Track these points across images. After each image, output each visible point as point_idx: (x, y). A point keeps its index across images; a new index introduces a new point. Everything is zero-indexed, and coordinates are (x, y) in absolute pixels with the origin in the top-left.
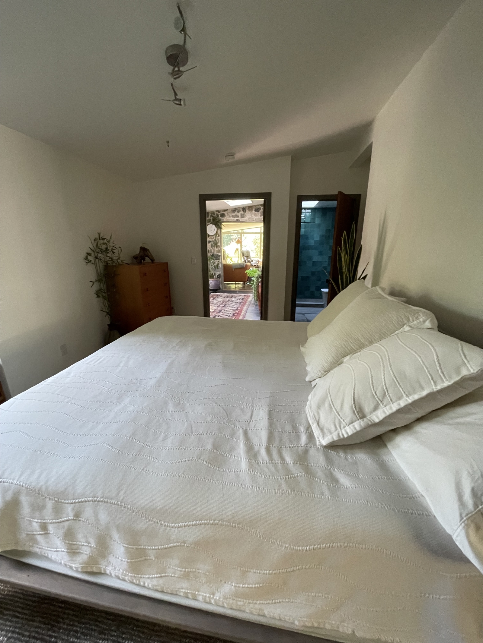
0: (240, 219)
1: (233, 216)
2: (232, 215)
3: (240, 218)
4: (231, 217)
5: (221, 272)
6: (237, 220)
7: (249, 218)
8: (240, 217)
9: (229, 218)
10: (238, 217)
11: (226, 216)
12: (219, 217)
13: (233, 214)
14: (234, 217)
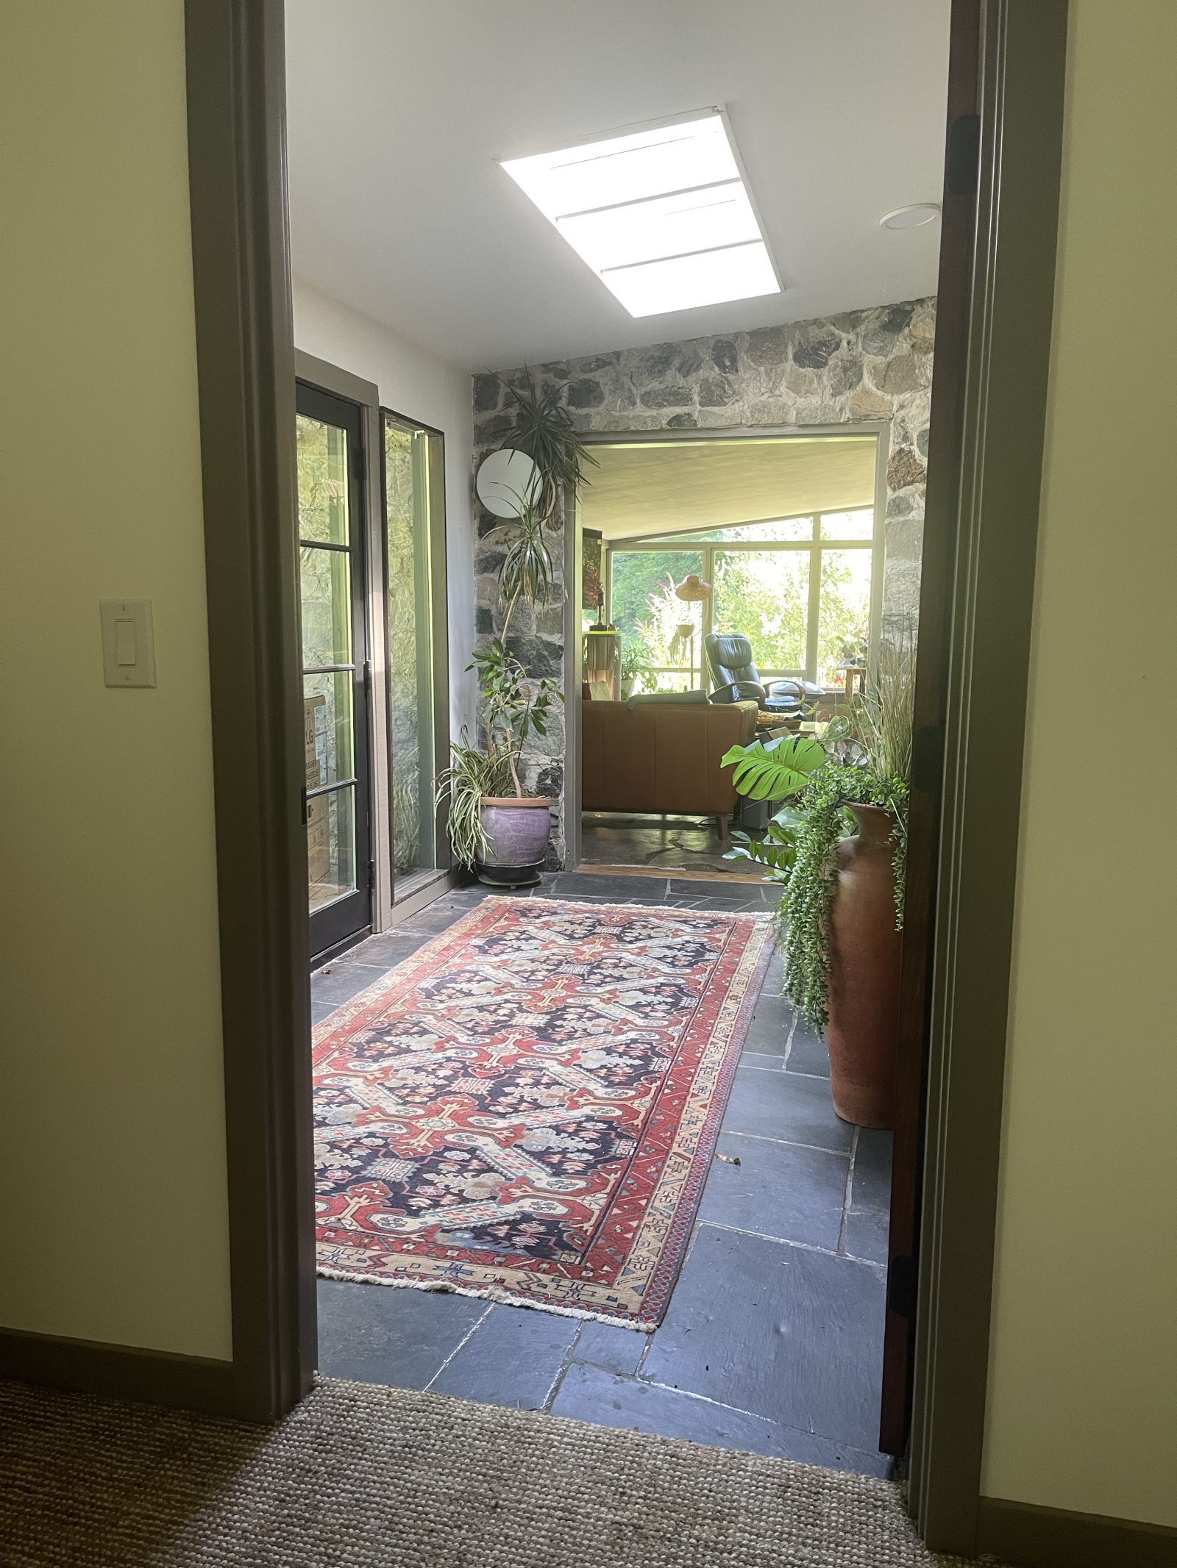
0: (696, 416)
1: (647, 399)
2: (643, 390)
3: (696, 409)
4: (638, 400)
5: (561, 757)
6: (676, 420)
7: (755, 409)
8: (696, 398)
9: (624, 409)
10: (684, 399)
11: (608, 398)
12: (563, 403)
13: (655, 385)
14: (660, 405)
